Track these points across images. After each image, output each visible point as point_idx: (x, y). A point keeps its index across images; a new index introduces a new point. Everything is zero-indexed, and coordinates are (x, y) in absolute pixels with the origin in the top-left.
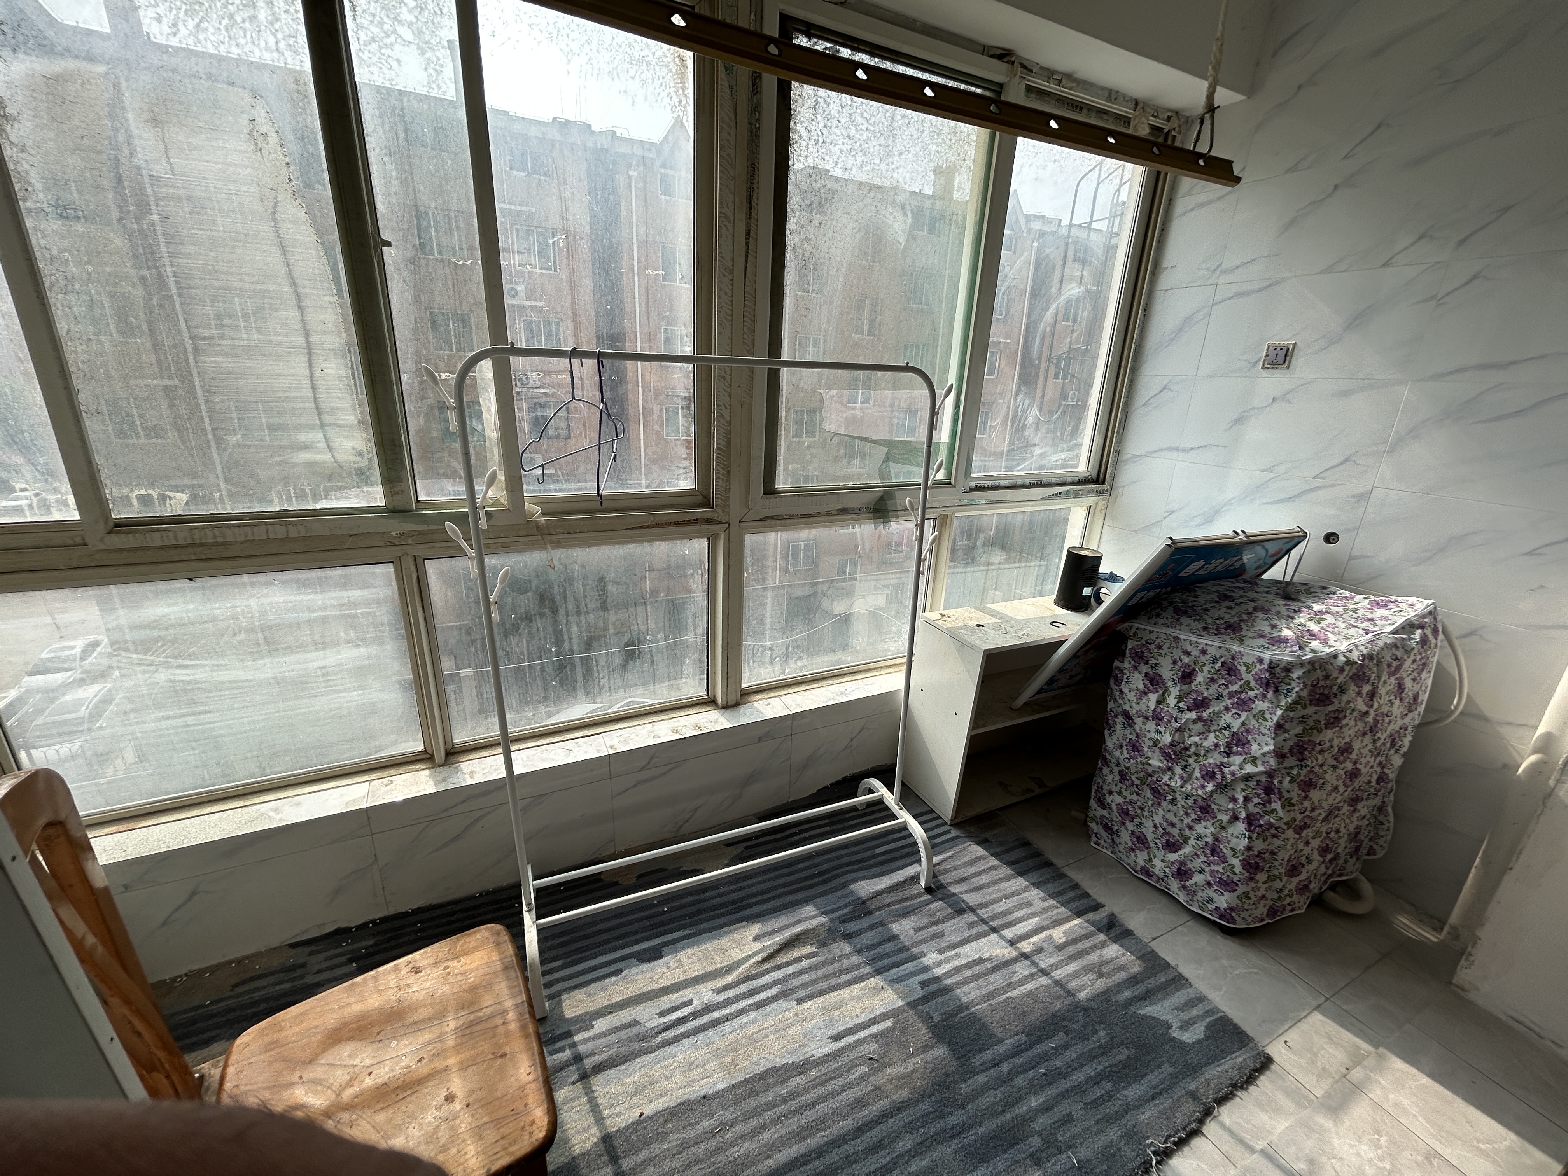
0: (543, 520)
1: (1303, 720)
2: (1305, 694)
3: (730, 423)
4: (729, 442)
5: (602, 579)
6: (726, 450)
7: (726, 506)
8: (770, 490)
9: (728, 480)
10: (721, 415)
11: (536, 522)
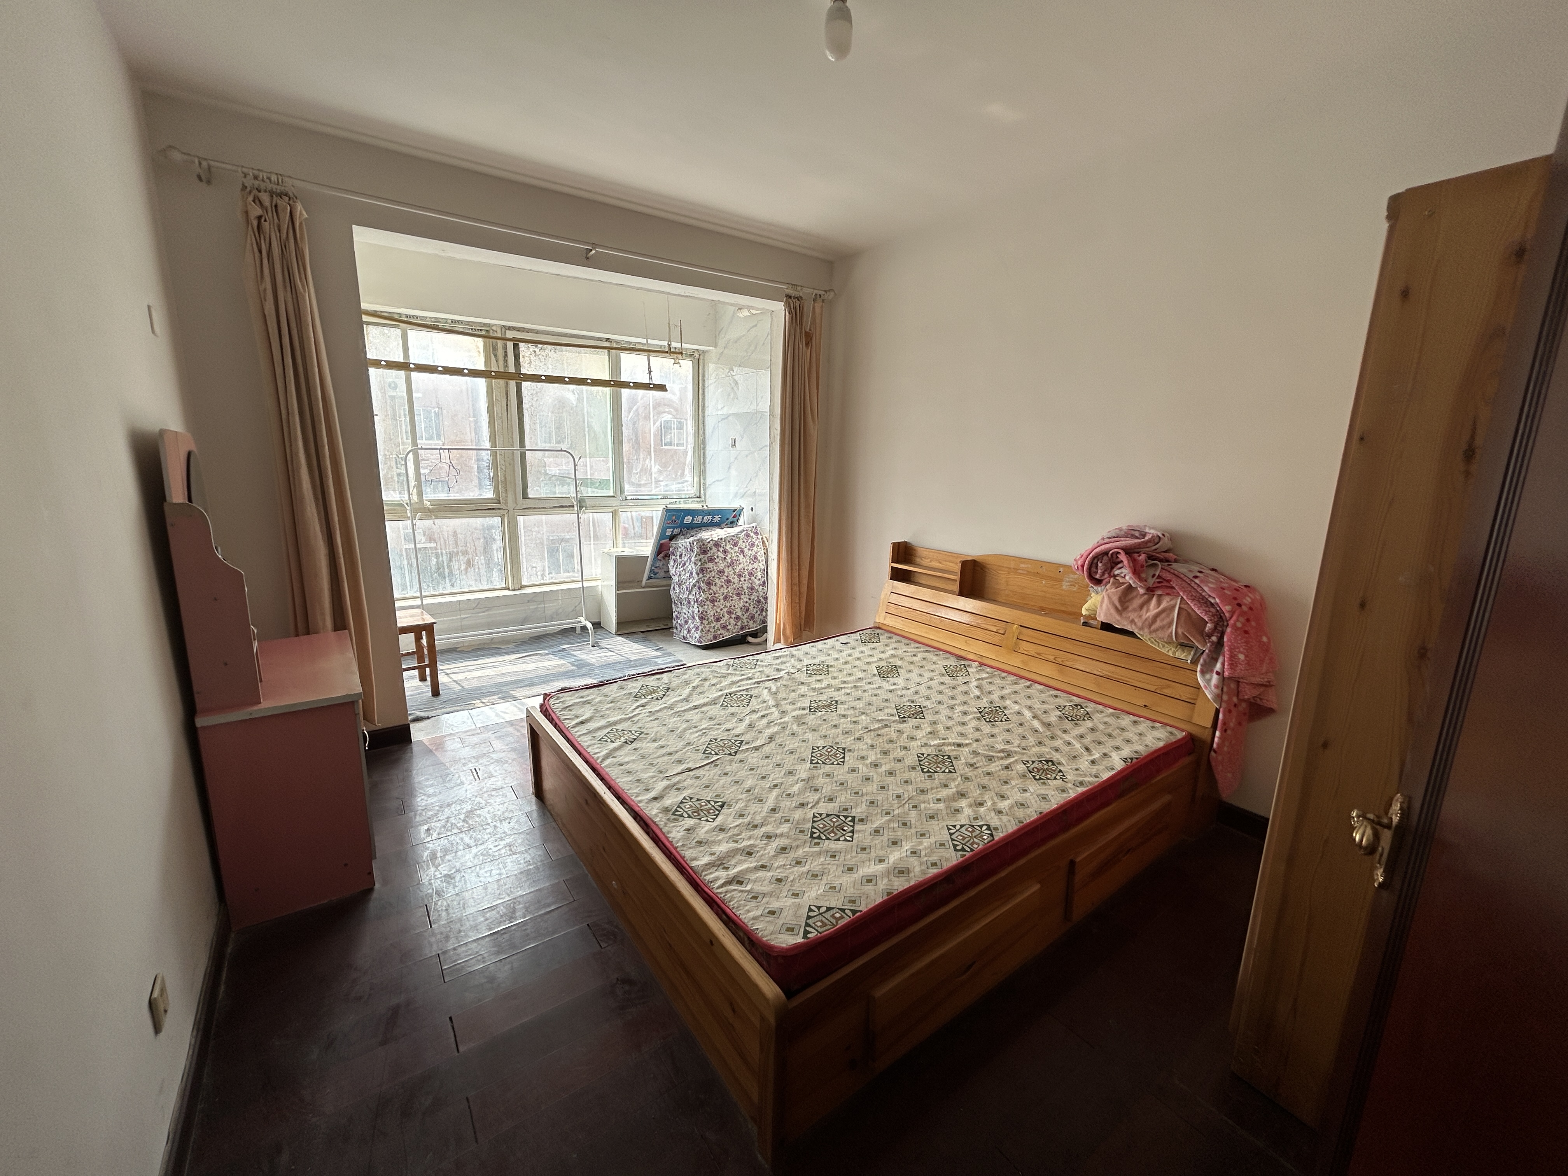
0: (431, 507)
1: (700, 560)
2: (698, 550)
3: (505, 471)
4: (505, 478)
5: (455, 532)
6: (505, 481)
7: (506, 503)
8: (525, 496)
9: (506, 493)
10: (501, 468)
11: (428, 508)
